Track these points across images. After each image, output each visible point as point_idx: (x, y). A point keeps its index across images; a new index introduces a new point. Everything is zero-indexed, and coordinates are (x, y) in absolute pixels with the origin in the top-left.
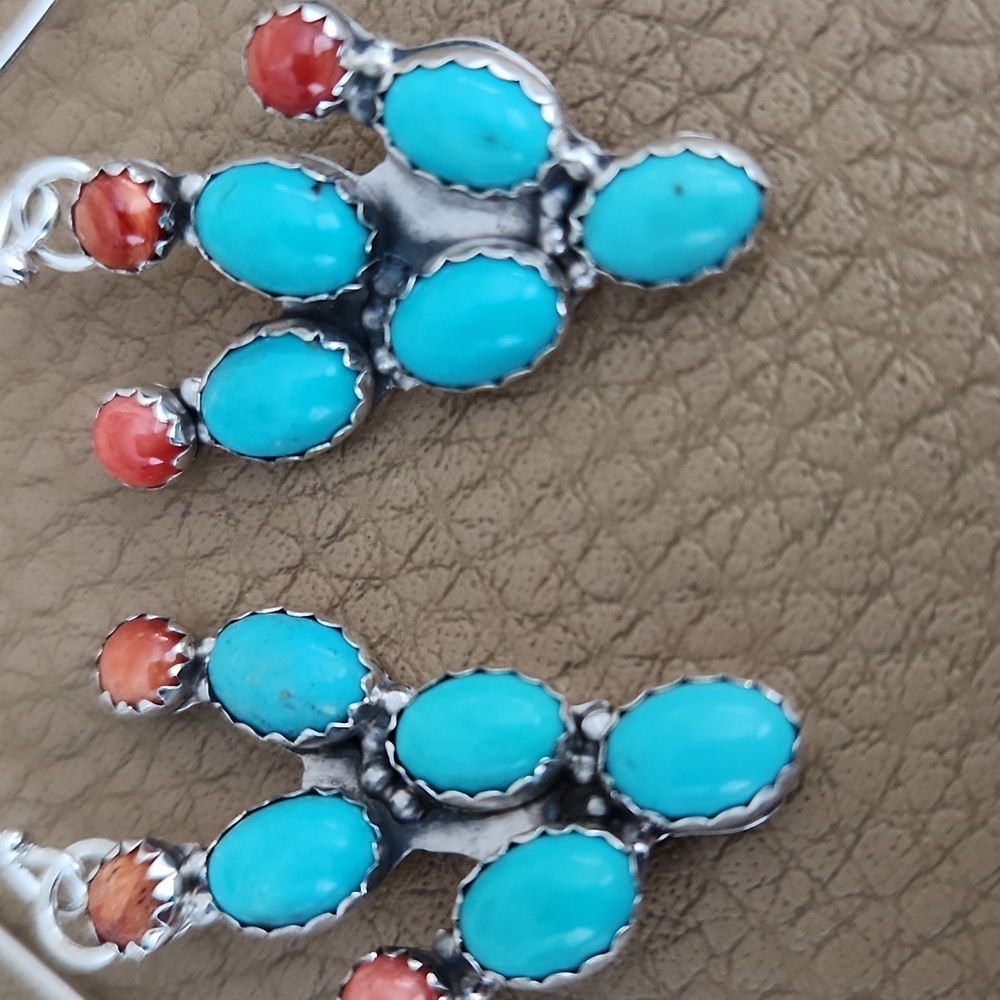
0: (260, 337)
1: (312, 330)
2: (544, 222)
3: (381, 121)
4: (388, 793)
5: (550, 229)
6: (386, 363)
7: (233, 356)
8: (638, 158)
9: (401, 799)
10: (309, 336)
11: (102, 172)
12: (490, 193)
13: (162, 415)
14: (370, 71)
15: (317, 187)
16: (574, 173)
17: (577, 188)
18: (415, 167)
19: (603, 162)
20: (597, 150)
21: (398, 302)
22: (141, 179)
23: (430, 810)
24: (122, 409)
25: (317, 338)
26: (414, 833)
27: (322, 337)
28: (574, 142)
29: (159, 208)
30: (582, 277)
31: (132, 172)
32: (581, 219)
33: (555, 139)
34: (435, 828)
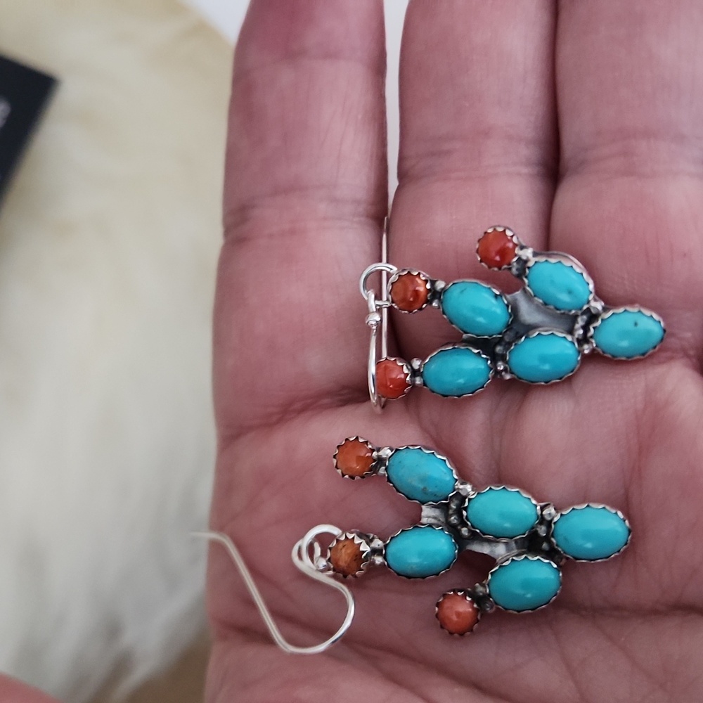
0: (455, 348)
1: (477, 349)
2: (577, 326)
3: (526, 277)
4: (459, 527)
5: (578, 329)
6: (501, 367)
7: (442, 353)
8: (621, 310)
9: (464, 531)
10: (476, 351)
11: (409, 272)
12: (562, 311)
13: (406, 371)
14: (524, 258)
15: (496, 296)
16: (593, 311)
17: (593, 317)
18: (535, 296)
19: (605, 309)
20: (603, 304)
21: (515, 345)
22: (424, 278)
23: (476, 536)
24: (390, 365)
25: (479, 352)
26: (468, 544)
27: (481, 352)
28: (595, 300)
29: (428, 291)
30: (587, 349)
31: (421, 276)
32: (594, 328)
33: (591, 297)
34: (476, 543)
